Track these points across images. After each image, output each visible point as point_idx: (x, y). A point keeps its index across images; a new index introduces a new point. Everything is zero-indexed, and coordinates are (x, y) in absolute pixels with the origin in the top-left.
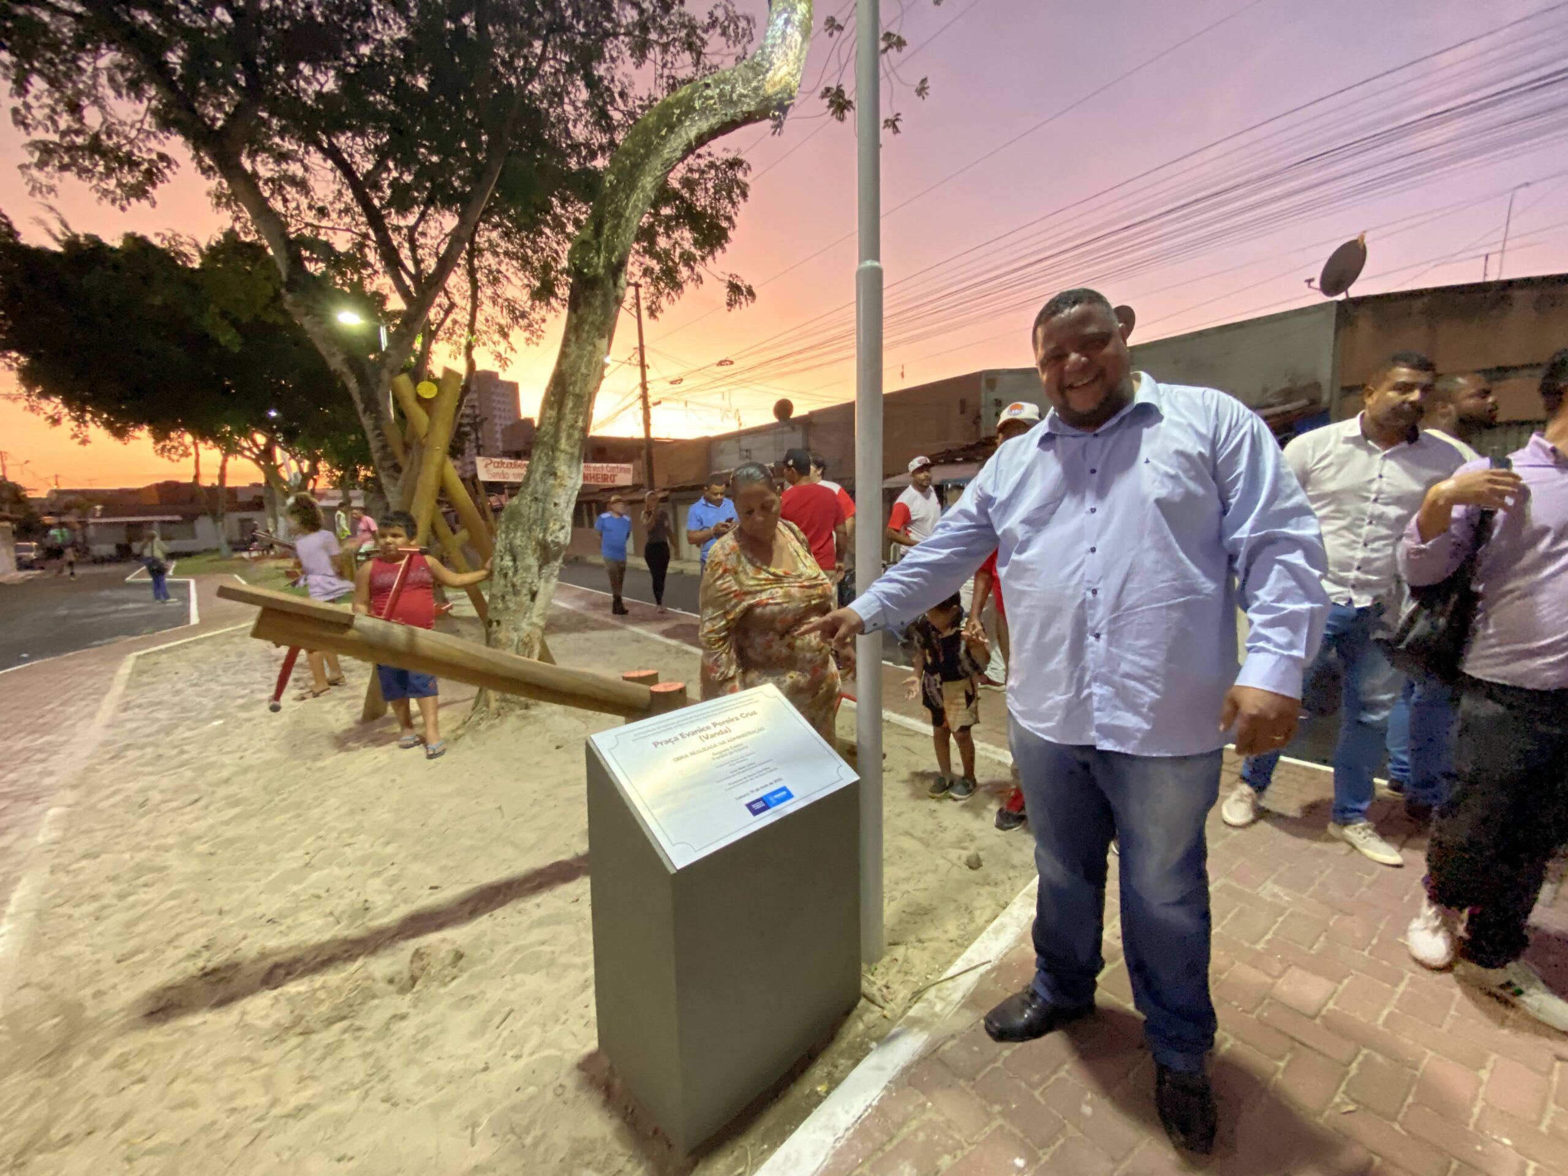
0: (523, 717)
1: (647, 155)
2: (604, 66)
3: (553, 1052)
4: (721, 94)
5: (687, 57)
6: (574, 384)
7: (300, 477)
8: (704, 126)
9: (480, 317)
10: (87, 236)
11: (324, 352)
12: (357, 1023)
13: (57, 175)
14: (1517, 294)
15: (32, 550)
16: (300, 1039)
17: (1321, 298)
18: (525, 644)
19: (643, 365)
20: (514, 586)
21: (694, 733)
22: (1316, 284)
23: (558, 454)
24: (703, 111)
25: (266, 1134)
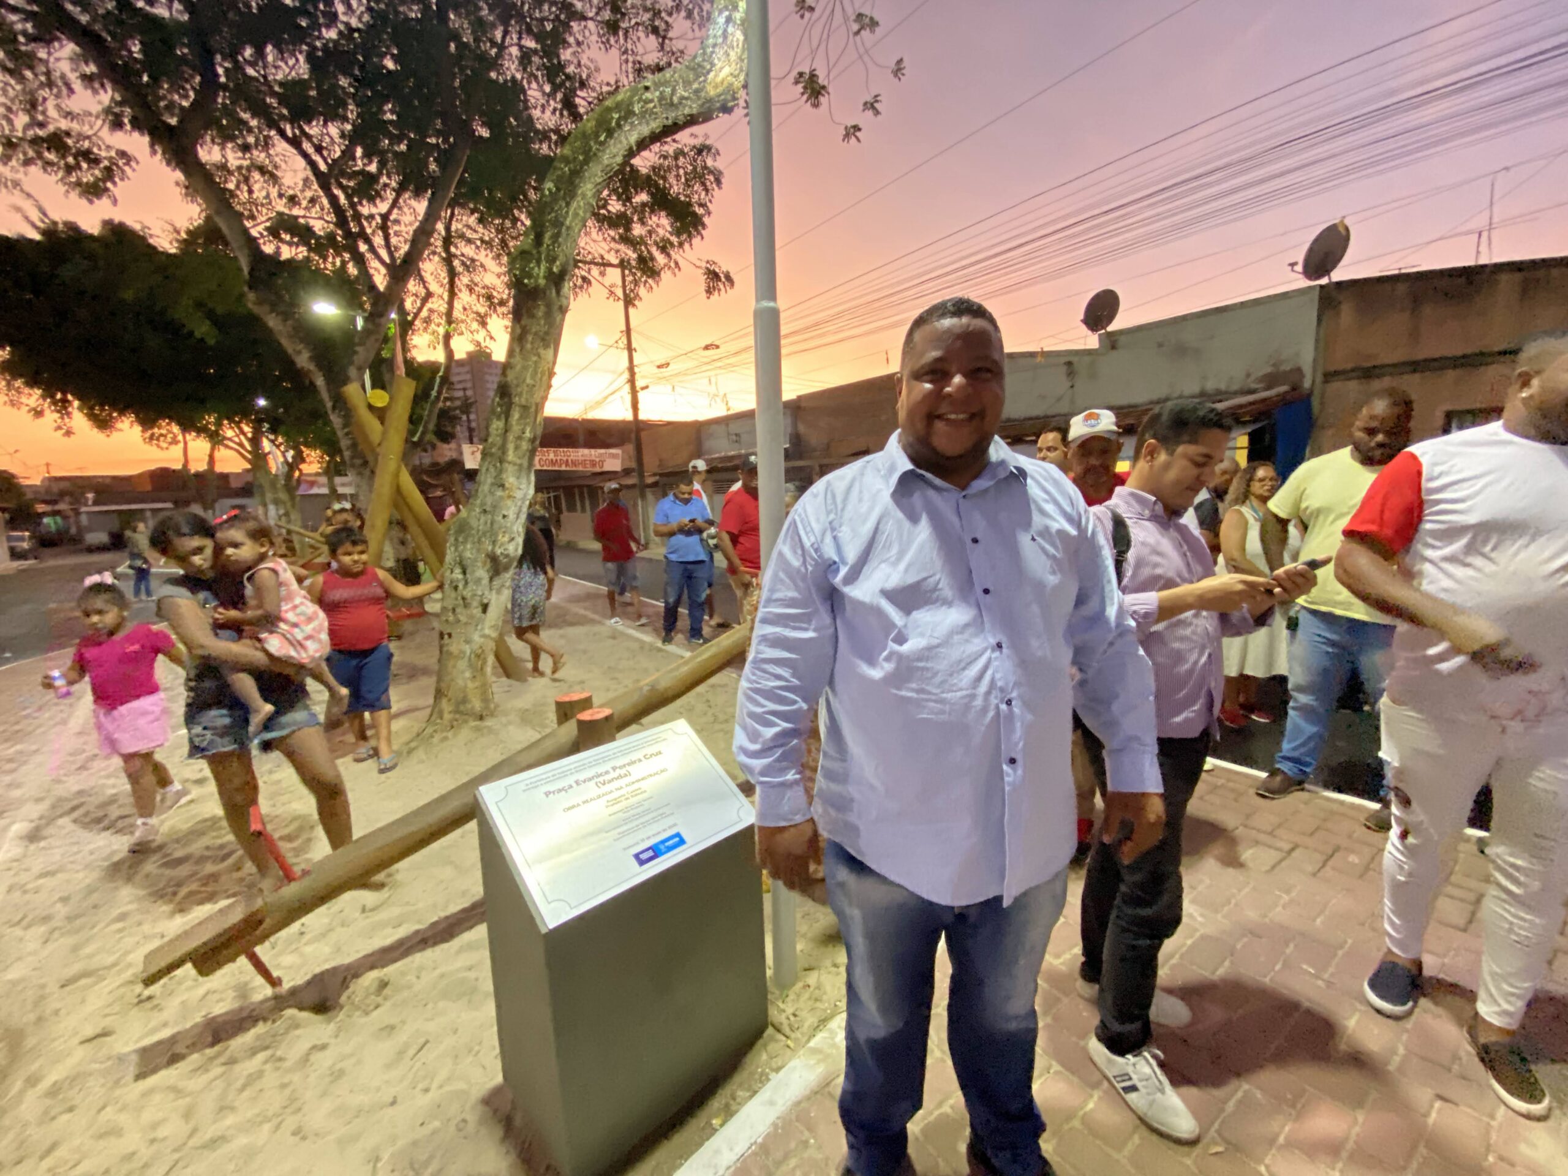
0: (477, 729)
1: (586, 162)
2: (569, 51)
3: (462, 1085)
4: (661, 98)
5: (652, 41)
6: (520, 395)
7: (286, 468)
8: (645, 130)
9: (458, 306)
10: (66, 224)
11: (290, 351)
12: (279, 1053)
13: (22, 169)
14: (1504, 277)
15: (24, 540)
16: (223, 1069)
17: (1304, 283)
18: (478, 656)
19: (630, 349)
20: (464, 599)
21: (590, 779)
22: (1299, 268)
23: (506, 465)
24: (643, 114)
25: (180, 1164)
